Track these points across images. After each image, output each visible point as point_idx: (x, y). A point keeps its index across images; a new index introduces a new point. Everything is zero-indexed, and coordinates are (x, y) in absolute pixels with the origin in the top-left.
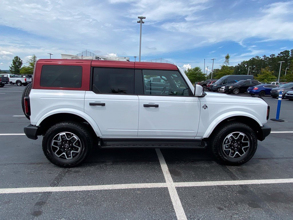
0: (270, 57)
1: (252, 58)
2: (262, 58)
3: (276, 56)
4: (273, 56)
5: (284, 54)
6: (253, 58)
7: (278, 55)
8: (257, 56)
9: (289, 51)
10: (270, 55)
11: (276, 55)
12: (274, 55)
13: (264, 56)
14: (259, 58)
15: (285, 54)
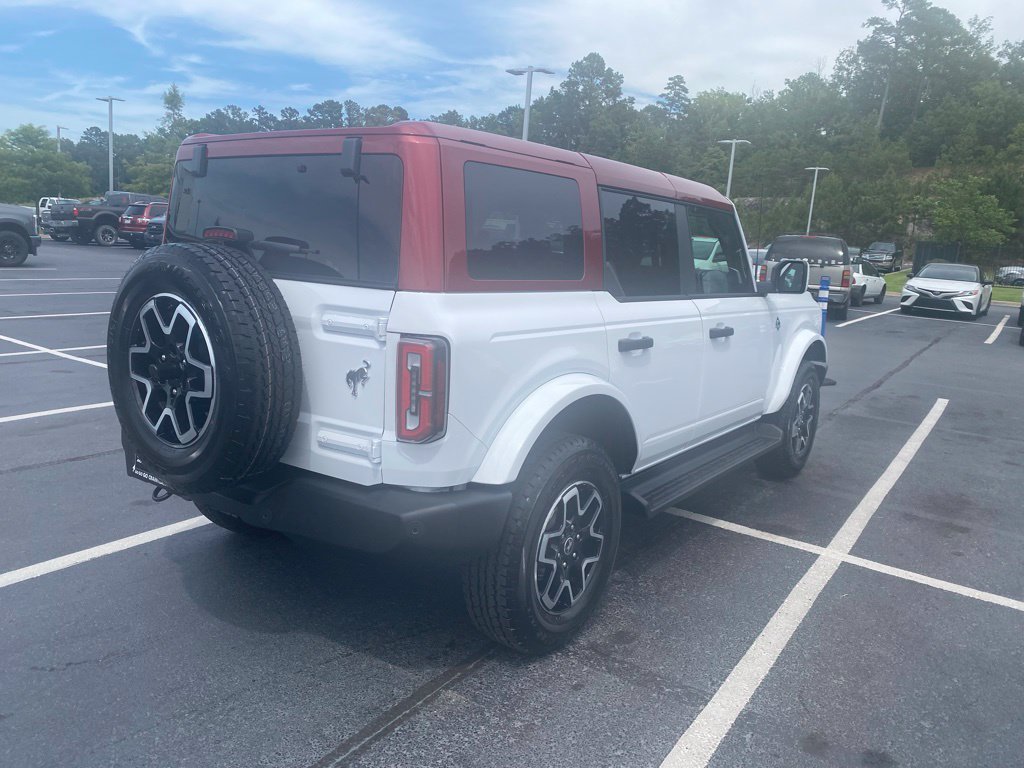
0: (280, 118)
1: (214, 110)
2: (252, 115)
3: (301, 115)
4: (291, 116)
5: (326, 112)
6: (218, 111)
7: (308, 115)
8: (233, 108)
9: (341, 106)
10: (282, 111)
11: (303, 114)
12: (294, 112)
13: (260, 110)
14: (239, 116)
15: (330, 113)
